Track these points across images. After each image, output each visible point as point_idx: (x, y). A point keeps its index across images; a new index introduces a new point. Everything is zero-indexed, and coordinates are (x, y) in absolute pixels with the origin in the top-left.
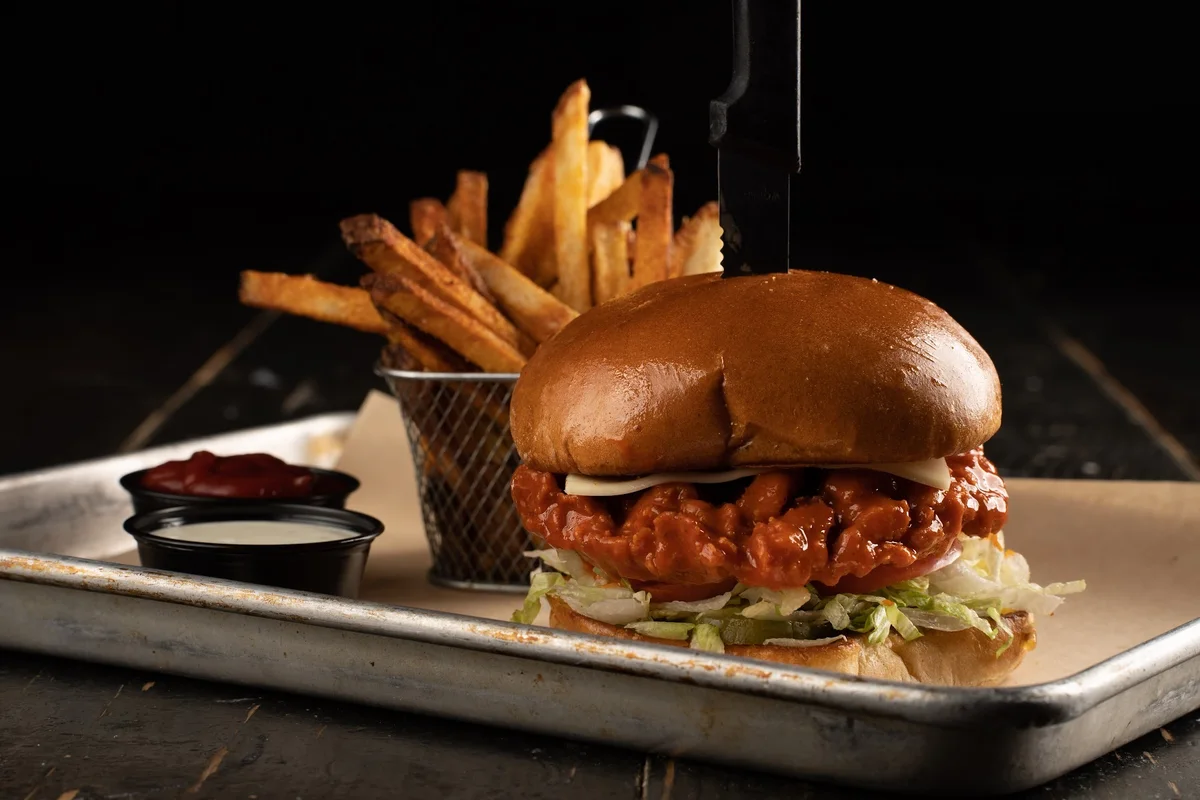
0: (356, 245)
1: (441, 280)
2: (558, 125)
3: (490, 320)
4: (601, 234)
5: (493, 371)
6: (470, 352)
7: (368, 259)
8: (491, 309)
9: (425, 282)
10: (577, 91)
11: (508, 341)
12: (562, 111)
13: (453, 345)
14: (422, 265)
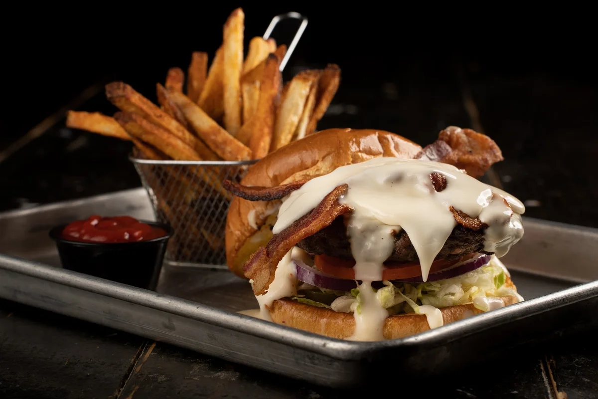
0: (110, 98)
1: (155, 115)
2: (227, 31)
3: (180, 134)
4: (246, 88)
5: (179, 160)
6: (168, 151)
7: (118, 104)
8: (182, 128)
9: (146, 117)
10: (236, 15)
11: (189, 145)
12: (228, 25)
13: (159, 147)
14: (145, 107)
